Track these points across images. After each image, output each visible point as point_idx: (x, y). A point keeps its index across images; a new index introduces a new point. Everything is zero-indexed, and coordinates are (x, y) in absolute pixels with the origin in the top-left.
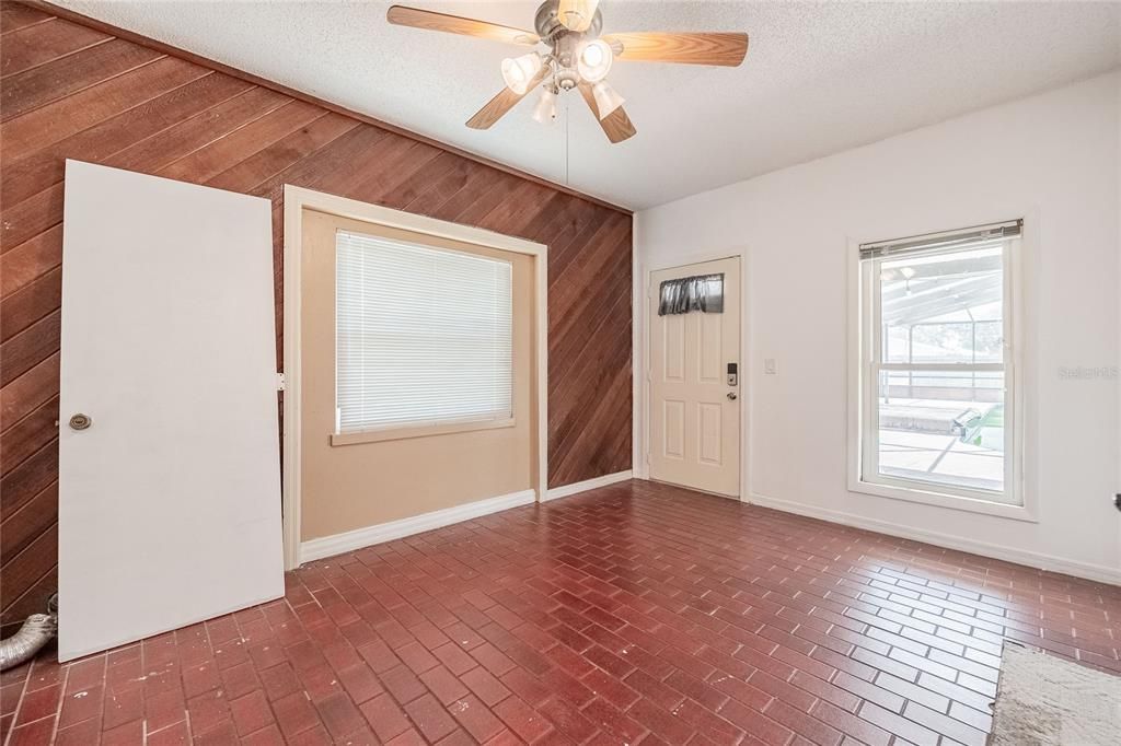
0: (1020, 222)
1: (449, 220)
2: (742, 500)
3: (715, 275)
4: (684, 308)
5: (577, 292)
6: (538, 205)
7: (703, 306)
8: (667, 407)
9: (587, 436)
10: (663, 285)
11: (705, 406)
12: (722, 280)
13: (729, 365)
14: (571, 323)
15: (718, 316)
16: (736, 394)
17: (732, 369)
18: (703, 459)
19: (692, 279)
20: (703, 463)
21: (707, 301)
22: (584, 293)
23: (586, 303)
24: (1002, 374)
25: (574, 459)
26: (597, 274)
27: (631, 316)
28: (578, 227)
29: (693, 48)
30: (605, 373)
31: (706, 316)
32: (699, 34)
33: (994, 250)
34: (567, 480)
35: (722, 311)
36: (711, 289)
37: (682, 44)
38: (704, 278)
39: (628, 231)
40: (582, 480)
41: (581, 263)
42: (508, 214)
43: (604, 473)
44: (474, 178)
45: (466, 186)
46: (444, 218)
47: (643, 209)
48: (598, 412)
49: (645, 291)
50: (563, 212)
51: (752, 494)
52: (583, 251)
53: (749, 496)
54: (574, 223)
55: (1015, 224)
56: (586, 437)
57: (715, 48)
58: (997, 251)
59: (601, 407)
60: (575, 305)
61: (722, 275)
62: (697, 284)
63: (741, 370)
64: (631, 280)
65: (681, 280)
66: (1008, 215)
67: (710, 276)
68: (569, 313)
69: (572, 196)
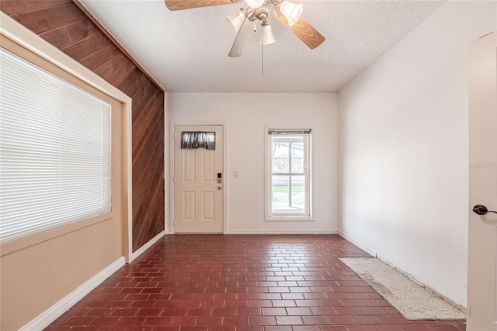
0: (310, 130)
1: (75, 60)
2: (224, 233)
3: (211, 132)
4: (197, 146)
5: (144, 131)
6: (127, 71)
7: (206, 146)
8: (186, 195)
9: (148, 215)
10: (183, 133)
11: (206, 193)
12: (215, 135)
13: (218, 174)
14: (141, 149)
15: (212, 151)
16: (221, 186)
17: (219, 175)
18: (205, 218)
19: (200, 132)
20: (204, 220)
21: (208, 144)
22: (147, 131)
23: (148, 137)
24: (304, 176)
25: (143, 232)
26: (152, 122)
27: (163, 148)
28: (144, 91)
29: (306, 33)
30: (155, 179)
31: (207, 151)
32: (313, 29)
33: (301, 137)
34: (140, 245)
35: (215, 149)
36: (210, 138)
37: (305, 28)
38: (206, 133)
39: (162, 101)
40: (146, 242)
41: (146, 113)
42: (112, 71)
43: (155, 235)
44: (92, 35)
45: (87, 38)
46: (72, 56)
47: (170, 91)
48: (152, 202)
49: (172, 135)
50: (137, 81)
51: (228, 230)
52: (146, 107)
53: (228, 231)
54: (143, 89)
55: (309, 130)
56: (148, 217)
57: (312, 38)
58: (303, 137)
59: (153, 200)
60: (143, 138)
61: (215, 133)
62: (203, 135)
63: (224, 176)
64: (164, 128)
65: (194, 132)
66: (307, 127)
67: (209, 132)
68: (141, 143)
69: (142, 72)
